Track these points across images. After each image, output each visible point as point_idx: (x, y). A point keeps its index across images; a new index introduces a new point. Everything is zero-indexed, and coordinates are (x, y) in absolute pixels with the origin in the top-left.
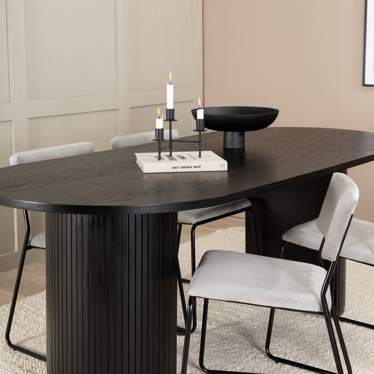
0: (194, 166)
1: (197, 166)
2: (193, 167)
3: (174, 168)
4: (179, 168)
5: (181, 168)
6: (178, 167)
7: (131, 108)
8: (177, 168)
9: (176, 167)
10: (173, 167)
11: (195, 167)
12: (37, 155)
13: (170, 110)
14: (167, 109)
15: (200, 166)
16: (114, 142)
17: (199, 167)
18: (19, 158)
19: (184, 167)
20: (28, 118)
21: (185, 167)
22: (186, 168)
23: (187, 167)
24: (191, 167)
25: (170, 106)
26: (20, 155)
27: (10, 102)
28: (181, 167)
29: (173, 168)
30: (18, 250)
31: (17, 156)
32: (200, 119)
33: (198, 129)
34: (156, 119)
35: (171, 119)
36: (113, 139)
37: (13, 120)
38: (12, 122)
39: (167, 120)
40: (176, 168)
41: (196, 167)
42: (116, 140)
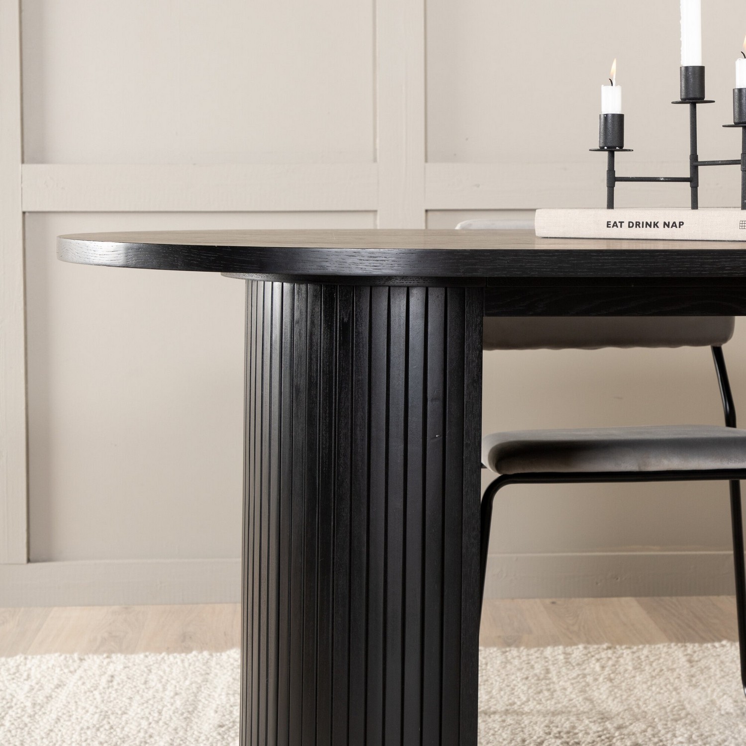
0: (665, 223)
1: (674, 223)
2: (661, 225)
3: (611, 226)
4: (625, 225)
5: (629, 227)
6: (621, 223)
8: (619, 225)
9: (615, 222)
10: (608, 222)
11: (668, 226)
15: (681, 224)
17: (678, 225)
19: (638, 224)
21: (641, 225)
22: (643, 227)
23: (647, 223)
24: (656, 225)
25: (692, 59)
28: (631, 225)
29: (608, 227)
39: (683, 101)
40: (615, 224)
41: (670, 226)
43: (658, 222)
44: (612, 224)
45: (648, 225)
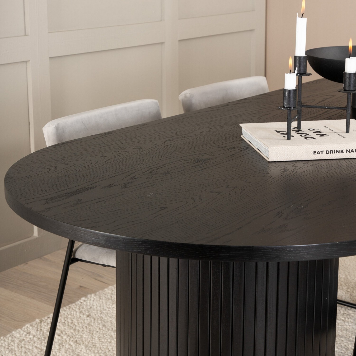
0: (347, 150)
1: (352, 150)
2: (345, 151)
3: (316, 153)
4: (324, 152)
5: (327, 153)
6: (322, 151)
7: (180, 41)
8: (321, 153)
9: (318, 151)
10: (314, 152)
11: (349, 152)
12: (82, 122)
13: (300, 57)
14: (295, 57)
16: (186, 97)
17: (354, 151)
18: (57, 128)
19: (332, 152)
20: (50, 58)
21: (333, 152)
22: (335, 153)
23: (337, 151)
24: (342, 151)
25: (301, 51)
26: (58, 124)
27: (25, 35)
28: (327, 152)
29: (314, 154)
30: (38, 235)
31: (55, 126)
32: (350, 72)
33: (347, 89)
34: (286, 74)
35: (302, 72)
36: (183, 93)
37: (29, 61)
38: (28, 64)
40: (318, 152)
41: (350, 151)
42: (188, 95)
43: (343, 150)
44: (317, 152)
45: (338, 152)
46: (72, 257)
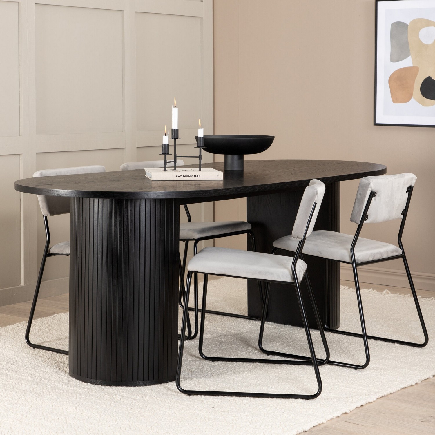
0: (194, 176)
2: (193, 176)
4: (182, 176)
6: (181, 176)
7: (137, 147)
8: (180, 176)
12: (56, 174)
13: (174, 129)
14: (172, 129)
15: (200, 176)
16: (124, 167)
17: (198, 177)
18: (41, 174)
19: (186, 176)
20: (37, 153)
23: (189, 176)
24: (192, 176)
25: (175, 126)
26: (42, 172)
27: (20, 136)
28: (184, 176)
29: (177, 177)
30: (24, 284)
31: (40, 173)
32: (200, 137)
33: (199, 146)
34: (163, 136)
35: (176, 137)
36: (123, 165)
37: (22, 154)
39: (173, 138)
40: (179, 176)
41: (196, 177)
46: (48, 253)
